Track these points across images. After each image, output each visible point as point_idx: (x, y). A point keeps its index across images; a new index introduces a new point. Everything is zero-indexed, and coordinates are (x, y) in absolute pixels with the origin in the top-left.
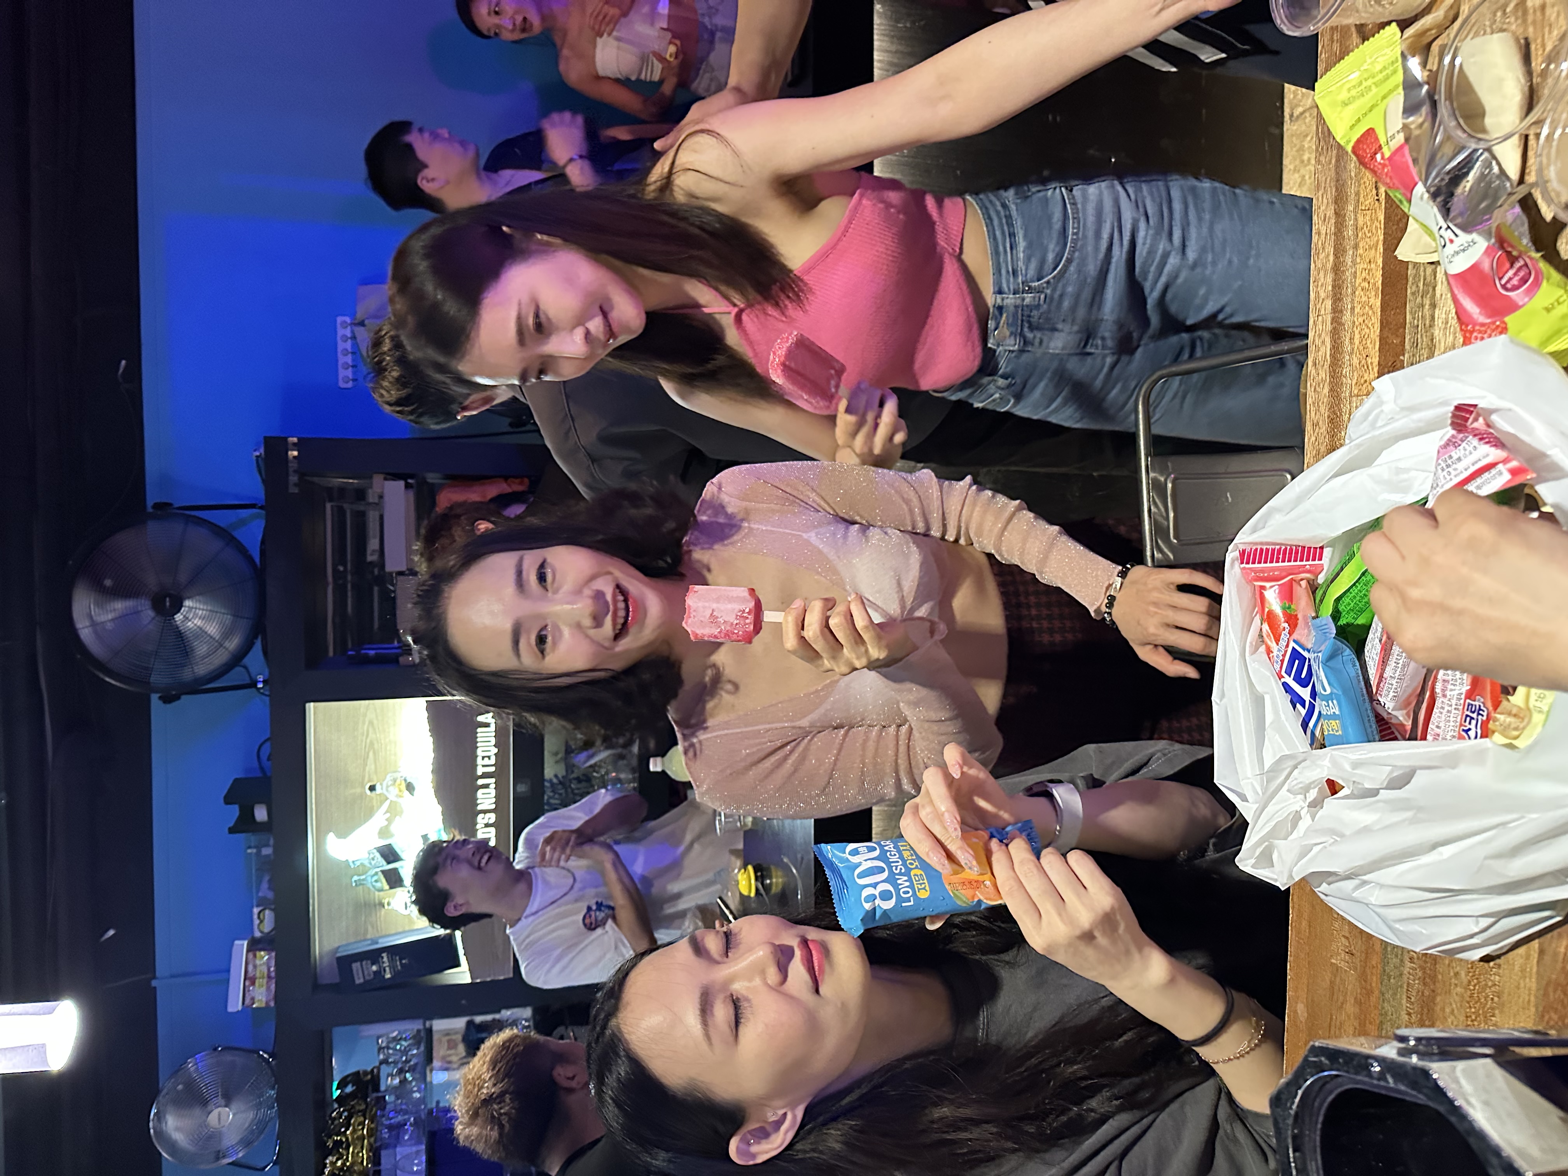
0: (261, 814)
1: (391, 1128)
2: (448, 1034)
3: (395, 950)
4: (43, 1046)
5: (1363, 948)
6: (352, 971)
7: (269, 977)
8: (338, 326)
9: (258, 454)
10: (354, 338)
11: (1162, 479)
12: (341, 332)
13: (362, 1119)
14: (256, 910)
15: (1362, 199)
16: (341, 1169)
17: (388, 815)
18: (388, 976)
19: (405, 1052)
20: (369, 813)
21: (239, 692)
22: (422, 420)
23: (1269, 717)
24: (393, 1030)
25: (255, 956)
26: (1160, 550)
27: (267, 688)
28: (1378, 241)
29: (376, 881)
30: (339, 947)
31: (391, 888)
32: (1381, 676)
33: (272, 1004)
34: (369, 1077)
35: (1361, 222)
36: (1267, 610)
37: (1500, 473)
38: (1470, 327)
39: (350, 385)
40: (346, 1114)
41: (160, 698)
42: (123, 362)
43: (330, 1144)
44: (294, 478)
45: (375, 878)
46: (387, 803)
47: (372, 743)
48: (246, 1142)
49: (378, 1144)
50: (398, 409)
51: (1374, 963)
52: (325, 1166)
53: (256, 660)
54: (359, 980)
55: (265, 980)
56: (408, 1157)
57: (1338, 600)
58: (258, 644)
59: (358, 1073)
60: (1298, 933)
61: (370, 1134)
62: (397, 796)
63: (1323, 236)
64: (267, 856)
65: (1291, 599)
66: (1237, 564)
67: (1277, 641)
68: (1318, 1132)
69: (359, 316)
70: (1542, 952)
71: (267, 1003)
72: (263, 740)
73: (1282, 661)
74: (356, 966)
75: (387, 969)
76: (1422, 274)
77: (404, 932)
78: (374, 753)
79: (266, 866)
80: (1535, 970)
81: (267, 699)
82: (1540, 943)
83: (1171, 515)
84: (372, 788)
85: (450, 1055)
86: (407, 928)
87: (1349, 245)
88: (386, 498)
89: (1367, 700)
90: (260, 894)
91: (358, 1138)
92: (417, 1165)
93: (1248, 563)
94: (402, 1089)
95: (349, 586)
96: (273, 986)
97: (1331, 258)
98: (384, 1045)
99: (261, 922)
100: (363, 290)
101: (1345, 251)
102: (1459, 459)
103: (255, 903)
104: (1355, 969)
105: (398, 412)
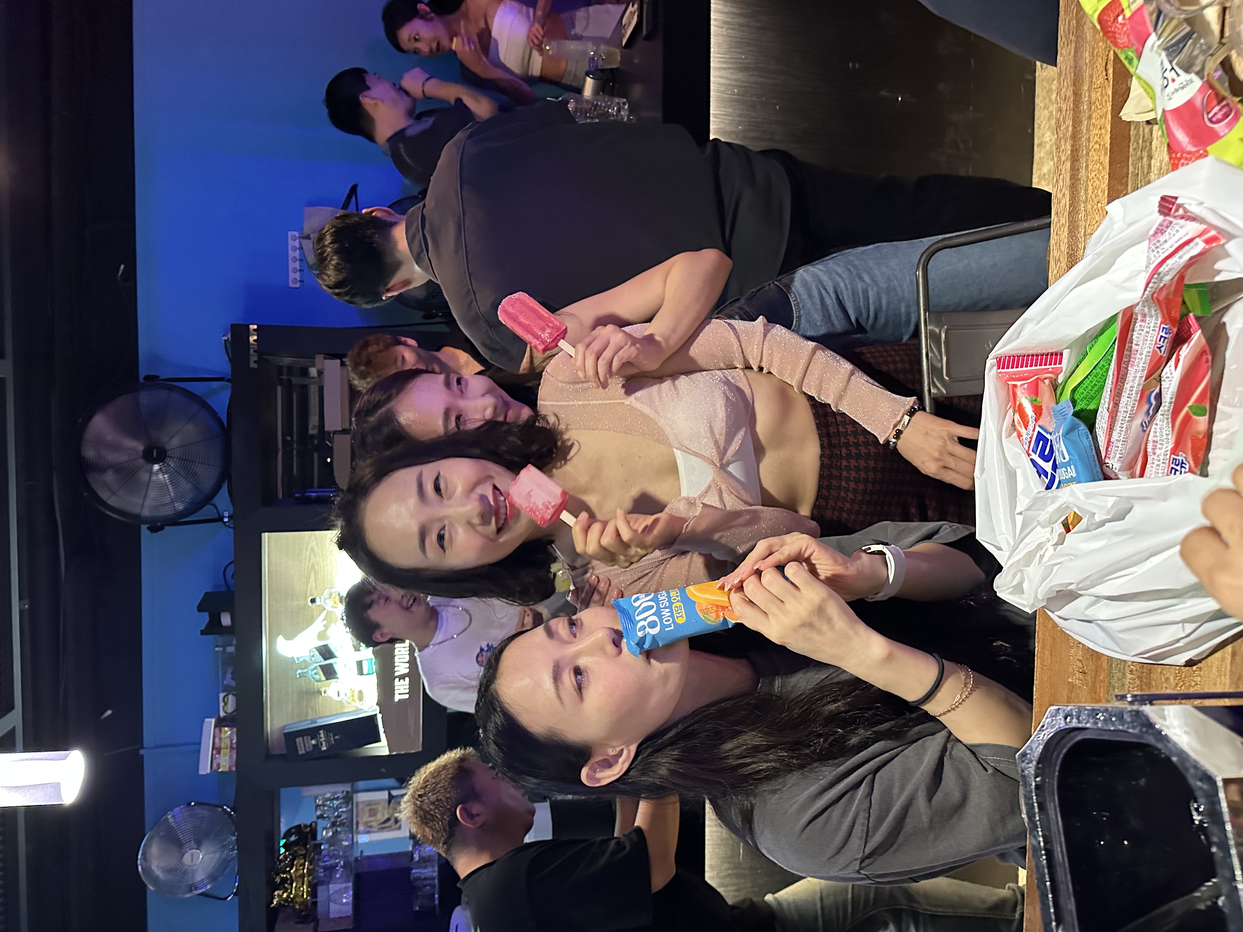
0: (226, 620)
1: (326, 869)
2: (370, 805)
3: (329, 728)
4: (58, 784)
5: (1094, 667)
6: (296, 743)
7: (232, 748)
8: (290, 238)
9: (226, 338)
10: (301, 248)
11: (937, 330)
12: (291, 243)
13: (302, 861)
14: (222, 695)
15: (1094, 80)
16: (286, 900)
17: (325, 622)
18: (324, 748)
19: (337, 808)
20: (310, 621)
21: (210, 524)
22: (354, 300)
23: (1020, 486)
24: (327, 791)
25: (220, 731)
26: (936, 386)
27: (232, 522)
28: (1107, 111)
29: (316, 674)
30: (285, 726)
31: (327, 679)
32: (1109, 441)
33: (234, 769)
34: (309, 829)
35: (1093, 99)
36: (1018, 403)
37: (1197, 244)
38: (1179, 155)
39: (298, 285)
40: (291, 857)
41: (148, 528)
42: (122, 267)
43: (278, 880)
44: (254, 357)
45: (315, 671)
46: (325, 612)
47: (313, 565)
48: (213, 877)
49: (315, 881)
50: (337, 291)
51: (1101, 678)
52: (273, 898)
53: (223, 500)
54: (301, 752)
55: (228, 750)
56: (340, 892)
57: (1074, 390)
58: (225, 486)
59: (299, 826)
60: (1043, 661)
61: (310, 872)
62: (333, 607)
63: (1064, 113)
64: (231, 653)
65: (1037, 394)
66: (995, 368)
67: (1026, 427)
68: (1056, 779)
69: (306, 231)
70: (1234, 654)
71: (230, 768)
72: (227, 563)
73: (1030, 442)
74: (299, 740)
75: (324, 743)
76: (1141, 133)
77: (337, 714)
78: (315, 574)
79: (229, 660)
80: (1229, 668)
81: (232, 530)
82: (1233, 648)
83: (945, 359)
84: (313, 601)
85: (371, 821)
86: (339, 712)
87: (1084, 117)
88: (326, 373)
89: (1098, 465)
90: (225, 683)
91: (300, 876)
92: (346, 898)
93: (1003, 368)
94: (333, 841)
95: (295, 453)
96: (234, 756)
97: (1070, 129)
98: (320, 803)
99: (226, 704)
100: (308, 210)
101: (1081, 122)
102: (1166, 241)
103: (221, 689)
104: (1087, 686)
105: (337, 294)
